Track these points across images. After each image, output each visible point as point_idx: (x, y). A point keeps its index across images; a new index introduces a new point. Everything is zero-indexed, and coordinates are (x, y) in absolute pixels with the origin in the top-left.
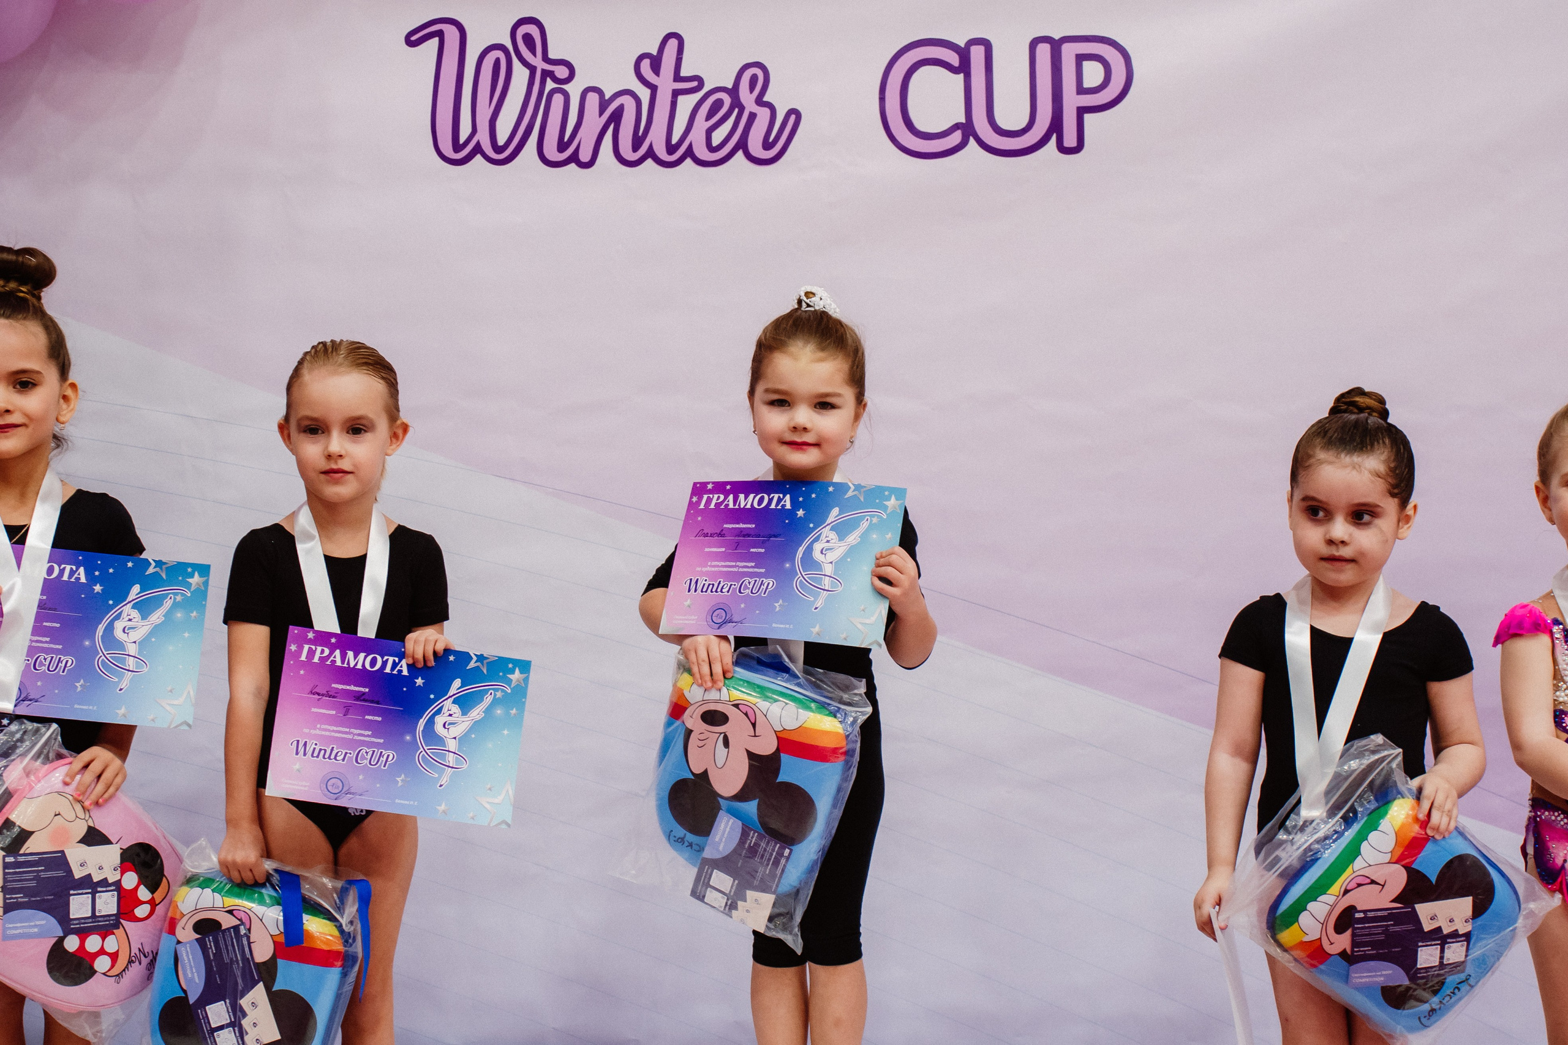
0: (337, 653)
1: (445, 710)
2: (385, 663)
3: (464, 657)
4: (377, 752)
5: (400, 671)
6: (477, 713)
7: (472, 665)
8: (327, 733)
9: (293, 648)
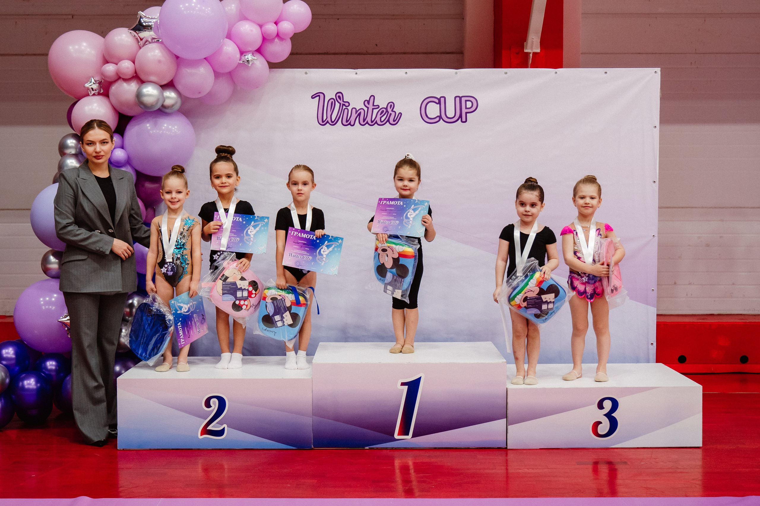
0: (300, 233)
1: (323, 248)
2: (310, 237)
3: (328, 236)
4: (308, 257)
5: (314, 239)
6: (331, 249)
7: (330, 238)
8: (297, 252)
9: (290, 232)
